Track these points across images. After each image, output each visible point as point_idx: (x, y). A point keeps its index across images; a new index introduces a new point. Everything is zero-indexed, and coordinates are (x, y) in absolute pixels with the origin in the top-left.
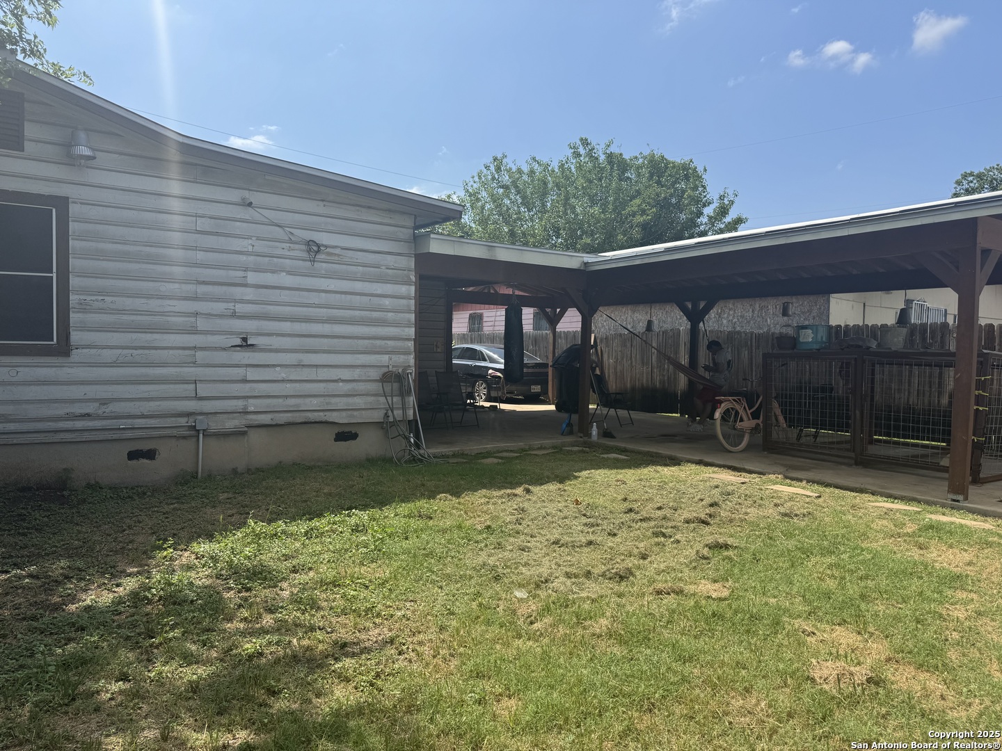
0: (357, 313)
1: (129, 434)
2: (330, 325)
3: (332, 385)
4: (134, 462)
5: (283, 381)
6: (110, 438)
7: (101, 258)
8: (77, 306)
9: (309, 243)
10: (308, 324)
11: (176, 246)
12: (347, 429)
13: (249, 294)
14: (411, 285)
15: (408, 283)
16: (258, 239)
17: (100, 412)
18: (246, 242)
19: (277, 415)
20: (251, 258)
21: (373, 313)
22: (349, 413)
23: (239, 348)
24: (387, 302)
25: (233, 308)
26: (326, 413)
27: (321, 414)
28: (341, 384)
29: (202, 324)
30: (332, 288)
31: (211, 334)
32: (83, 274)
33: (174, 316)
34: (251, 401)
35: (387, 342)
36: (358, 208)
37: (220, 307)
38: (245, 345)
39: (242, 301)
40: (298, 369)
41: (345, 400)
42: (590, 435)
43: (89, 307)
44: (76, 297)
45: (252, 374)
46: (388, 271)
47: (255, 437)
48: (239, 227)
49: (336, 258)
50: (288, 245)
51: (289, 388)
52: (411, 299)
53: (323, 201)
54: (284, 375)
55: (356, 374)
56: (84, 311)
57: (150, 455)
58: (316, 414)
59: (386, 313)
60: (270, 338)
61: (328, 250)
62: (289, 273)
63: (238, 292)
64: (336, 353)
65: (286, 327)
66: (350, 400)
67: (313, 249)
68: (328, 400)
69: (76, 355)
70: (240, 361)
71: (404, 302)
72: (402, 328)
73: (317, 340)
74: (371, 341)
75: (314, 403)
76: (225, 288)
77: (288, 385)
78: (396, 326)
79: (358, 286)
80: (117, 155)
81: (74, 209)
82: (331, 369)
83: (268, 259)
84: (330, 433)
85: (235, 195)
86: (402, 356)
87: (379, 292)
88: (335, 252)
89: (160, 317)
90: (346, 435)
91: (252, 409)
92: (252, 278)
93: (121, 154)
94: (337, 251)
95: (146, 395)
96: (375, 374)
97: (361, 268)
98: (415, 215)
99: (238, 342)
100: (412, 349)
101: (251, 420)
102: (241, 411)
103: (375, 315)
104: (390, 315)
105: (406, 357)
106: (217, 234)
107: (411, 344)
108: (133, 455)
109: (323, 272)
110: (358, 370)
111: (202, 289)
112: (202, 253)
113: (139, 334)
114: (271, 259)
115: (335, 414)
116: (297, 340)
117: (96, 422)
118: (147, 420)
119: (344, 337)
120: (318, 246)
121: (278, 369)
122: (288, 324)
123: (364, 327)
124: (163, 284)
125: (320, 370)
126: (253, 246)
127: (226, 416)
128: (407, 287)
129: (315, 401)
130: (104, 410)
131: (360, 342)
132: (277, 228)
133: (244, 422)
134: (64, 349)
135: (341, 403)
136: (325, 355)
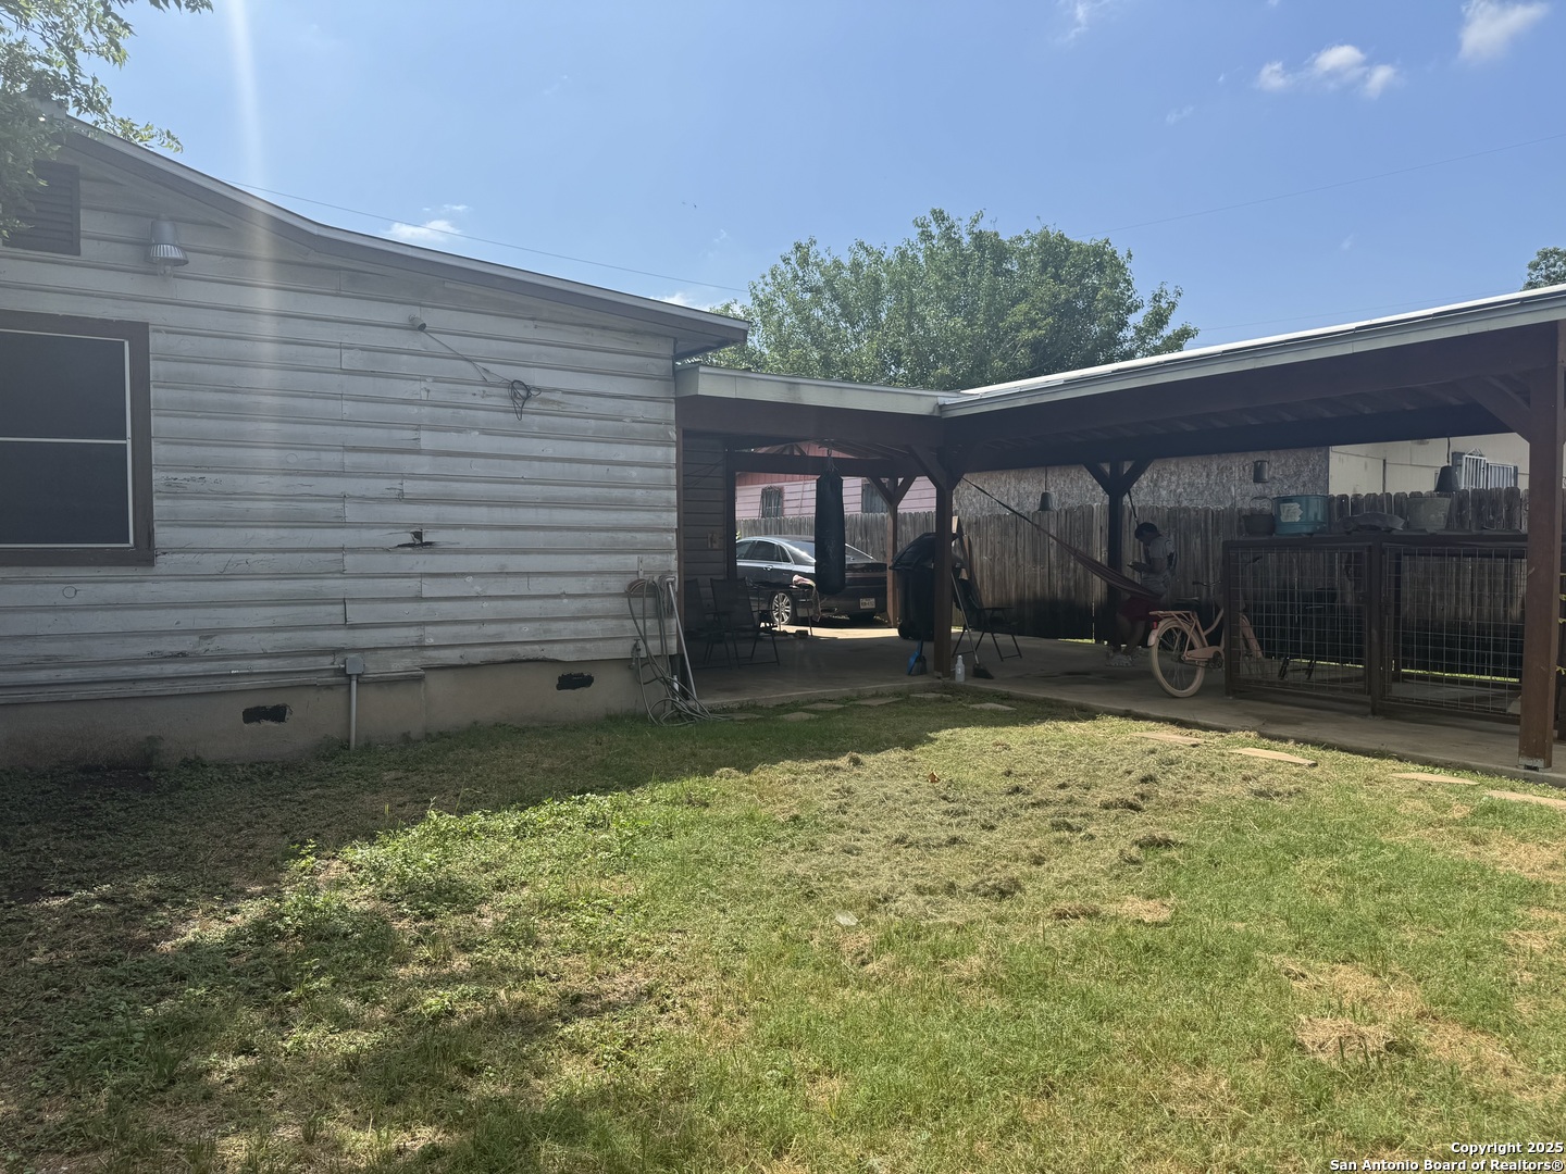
0: (588, 491)
1: (244, 683)
2: (548, 510)
3: (551, 603)
4: (254, 725)
5: (477, 598)
6: (217, 690)
7: (199, 415)
8: (164, 489)
9: (514, 385)
10: (513, 510)
11: (311, 395)
12: (576, 671)
13: (424, 465)
14: (670, 446)
15: (665, 443)
16: (436, 380)
17: (201, 649)
18: (417, 386)
19: (467, 650)
20: (426, 410)
21: (612, 490)
22: (579, 645)
23: (409, 549)
24: (634, 473)
25: (399, 487)
26: (544, 646)
27: (536, 647)
28: (565, 601)
29: (352, 512)
30: (549, 453)
31: (365, 527)
32: (173, 440)
33: (311, 501)
34: (429, 629)
35: (634, 534)
36: (587, 329)
37: (380, 486)
38: (419, 543)
39: (413, 477)
40: (500, 580)
41: (572, 625)
42: (952, 675)
43: (180, 490)
44: (164, 474)
45: (430, 588)
46: (634, 424)
47: (437, 685)
48: (405, 363)
49: (555, 407)
50: (481, 388)
51: (486, 609)
52: (670, 468)
53: (533, 319)
54: (478, 589)
55: (588, 584)
56: (175, 496)
57: (278, 714)
58: (528, 647)
59: (632, 490)
60: (459, 532)
61: (543, 395)
62: (484, 432)
63: (406, 462)
64: (556, 553)
65: (481, 514)
66: (581, 625)
67: (520, 393)
68: (546, 625)
69: (164, 563)
70: (411, 568)
71: (660, 472)
72: (658, 514)
73: (530, 533)
74: (610, 534)
75: (525, 631)
76: (385, 457)
77: (485, 604)
78: (648, 511)
79: (590, 450)
80: (221, 257)
81: (156, 341)
82: (550, 579)
83: (451, 410)
84: (551, 677)
85: (398, 314)
86: (658, 557)
87: (621, 458)
88: (553, 398)
89: (288, 503)
90: (574, 679)
91: (430, 641)
92: (428, 440)
93: (226, 255)
94: (557, 396)
95: (269, 623)
96: (617, 584)
97: (593, 422)
98: (675, 339)
99: (408, 538)
100: (674, 544)
101: (430, 658)
102: (414, 644)
103: (617, 493)
104: (639, 493)
105: (665, 558)
106: (373, 374)
107: (672, 538)
108: (252, 715)
109: (536, 429)
110: (591, 579)
111: (351, 459)
112: (350, 403)
113: (258, 530)
114: (456, 410)
115: (557, 647)
116: (497, 534)
117: (195, 665)
118: (272, 661)
119: (569, 529)
120: (528, 389)
121: (469, 579)
122: (484, 510)
123: (600, 512)
124: (293, 452)
125: (534, 581)
126: (428, 391)
127: (391, 652)
128: (664, 449)
129: (526, 628)
130: (206, 647)
131: (594, 535)
132: (464, 364)
133: (419, 662)
134: (145, 555)
135: (566, 630)
136: (541, 557)
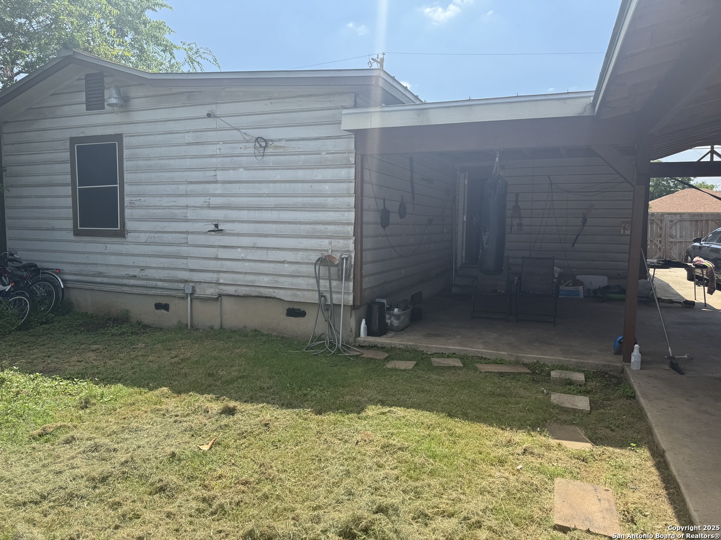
0: (300, 200)
1: (153, 292)
2: (277, 212)
3: (279, 266)
4: (159, 311)
5: (243, 260)
6: (143, 293)
7: (139, 171)
8: (129, 205)
9: (257, 140)
10: (260, 212)
11: (175, 157)
12: (296, 307)
13: (218, 189)
14: (350, 167)
15: (347, 166)
16: (224, 143)
17: (140, 275)
18: (214, 147)
19: (238, 287)
20: (220, 159)
21: (313, 199)
22: (294, 292)
23: (213, 233)
24: (327, 187)
25: (208, 201)
26: (275, 290)
27: (271, 290)
28: (286, 265)
29: (190, 214)
30: (278, 178)
31: (196, 221)
32: (131, 184)
33: (176, 209)
34: (222, 275)
35: (327, 226)
36: (299, 99)
37: (200, 201)
38: (217, 230)
39: (215, 195)
40: (253, 251)
41: (290, 280)
43: (134, 205)
44: (129, 198)
45: (222, 253)
46: (328, 156)
47: (227, 303)
48: (211, 136)
49: (282, 150)
50: (244, 144)
51: (247, 266)
52: (351, 182)
53: (269, 99)
54: (243, 255)
55: (299, 256)
56: (132, 207)
57: (166, 307)
58: (267, 290)
59: (325, 198)
60: (234, 224)
61: (275, 144)
62: (246, 169)
63: (211, 188)
64: (281, 237)
65: (244, 215)
66: (295, 280)
67: (262, 144)
68: (276, 278)
69: (130, 237)
70: (213, 243)
71: (344, 185)
72: (342, 213)
73: (268, 225)
74: (312, 226)
76: (203, 186)
77: (247, 264)
78: (336, 211)
79: (301, 174)
81: (126, 141)
82: (278, 252)
83: (230, 158)
84: (281, 311)
85: (203, 111)
86: (342, 241)
87: (319, 178)
88: (281, 145)
89: (168, 210)
90: (295, 312)
91: (222, 281)
92: (221, 176)
95: (161, 266)
96: (314, 257)
97: (303, 157)
99: (212, 227)
100: (352, 233)
101: (222, 290)
102: (215, 282)
103: (316, 200)
104: (330, 199)
105: (346, 242)
106: (197, 143)
107: (351, 229)
108: (158, 306)
109: (271, 164)
110: (301, 253)
111: (191, 187)
112: (189, 160)
113: (158, 223)
114: (233, 158)
115: (282, 291)
116: (252, 225)
117: (139, 281)
118: (163, 283)
119: (289, 223)
120: (265, 141)
121: (239, 250)
122: (245, 212)
123: (306, 213)
124: (169, 186)
125: (270, 252)
126: (220, 149)
127: (206, 285)
128: (347, 170)
129: (266, 279)
130: (142, 274)
131: (303, 227)
132: (236, 131)
133: (217, 291)
134: (122, 234)
135: (286, 282)
136: (274, 239)
